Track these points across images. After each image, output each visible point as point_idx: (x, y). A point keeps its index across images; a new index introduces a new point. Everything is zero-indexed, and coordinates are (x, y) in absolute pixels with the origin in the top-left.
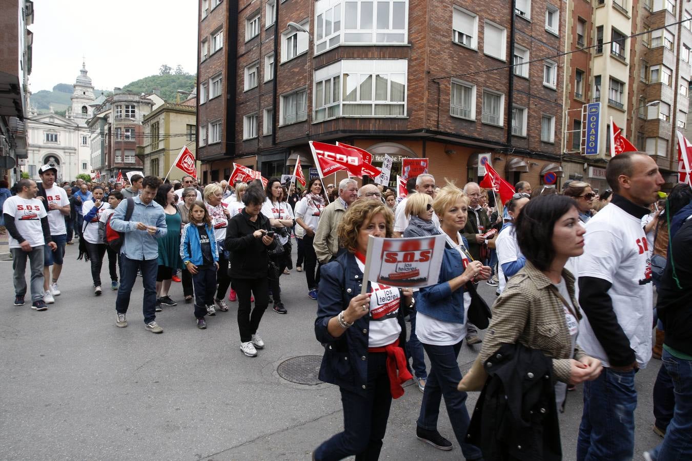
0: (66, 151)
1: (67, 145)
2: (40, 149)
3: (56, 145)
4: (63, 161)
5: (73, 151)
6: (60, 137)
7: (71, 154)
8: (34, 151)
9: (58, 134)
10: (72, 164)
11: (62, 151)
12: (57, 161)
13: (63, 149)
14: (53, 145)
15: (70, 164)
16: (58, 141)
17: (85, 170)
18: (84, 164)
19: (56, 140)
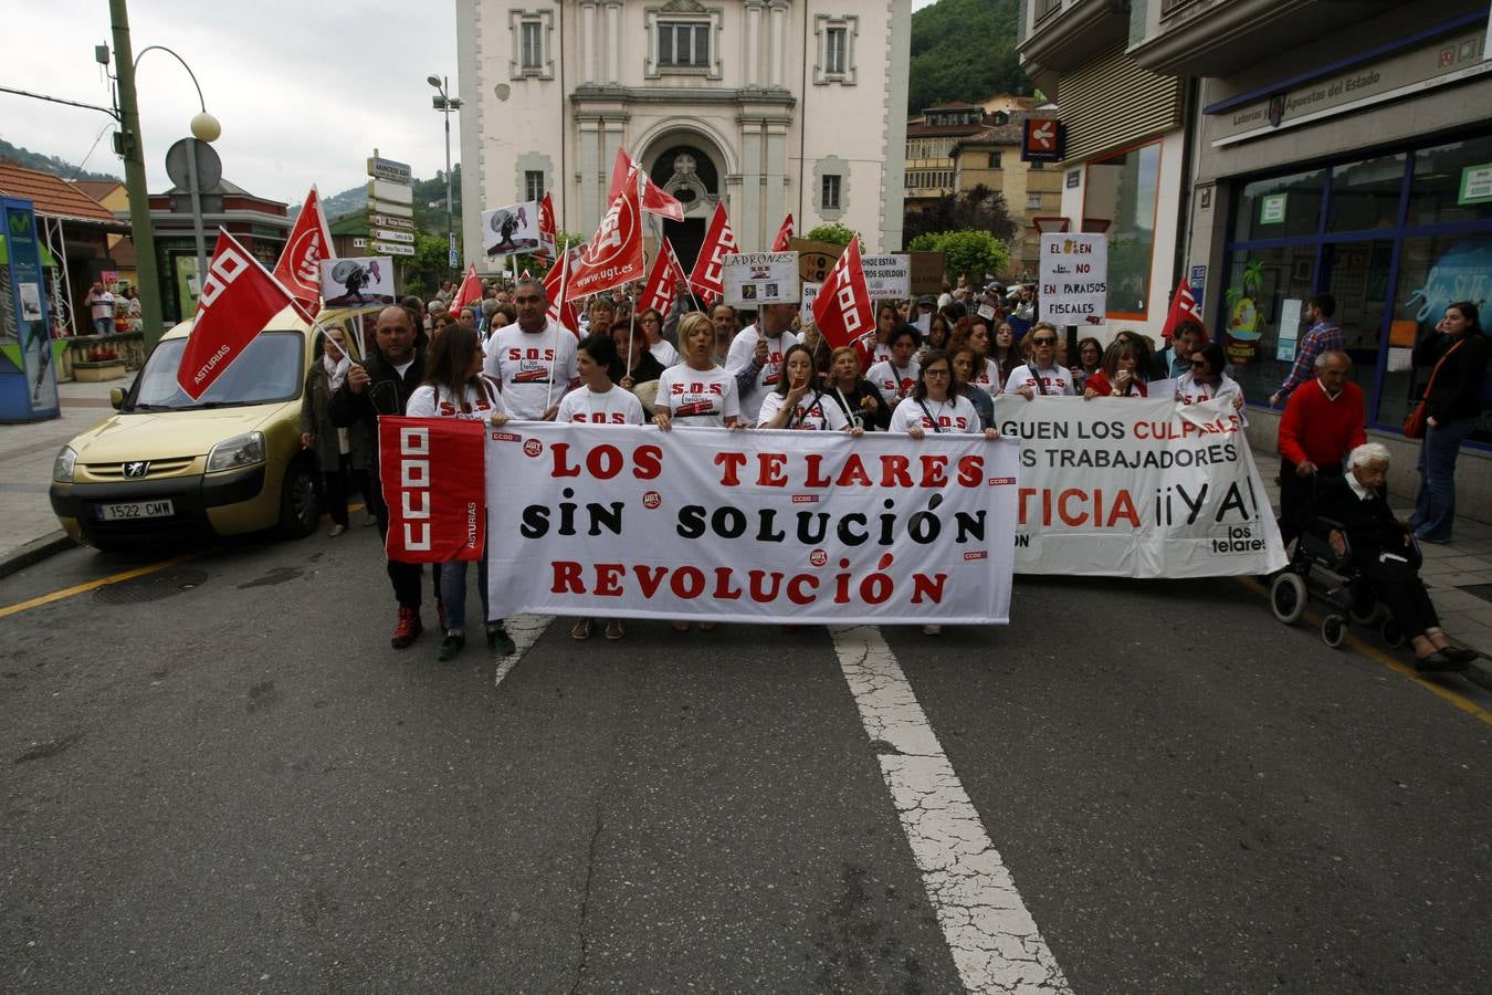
0: (748, 110)
1: (754, 80)
2: (635, 110)
3: (704, 83)
4: (733, 170)
5: (781, 111)
6: (722, 34)
7: (771, 129)
8: (601, 121)
9: (714, 20)
10: (775, 182)
11: (729, 113)
12: (709, 173)
13: (735, 100)
14: (687, 82)
15: (763, 182)
16: (712, 61)
17: (831, 212)
18: (826, 179)
19: (703, 62)
